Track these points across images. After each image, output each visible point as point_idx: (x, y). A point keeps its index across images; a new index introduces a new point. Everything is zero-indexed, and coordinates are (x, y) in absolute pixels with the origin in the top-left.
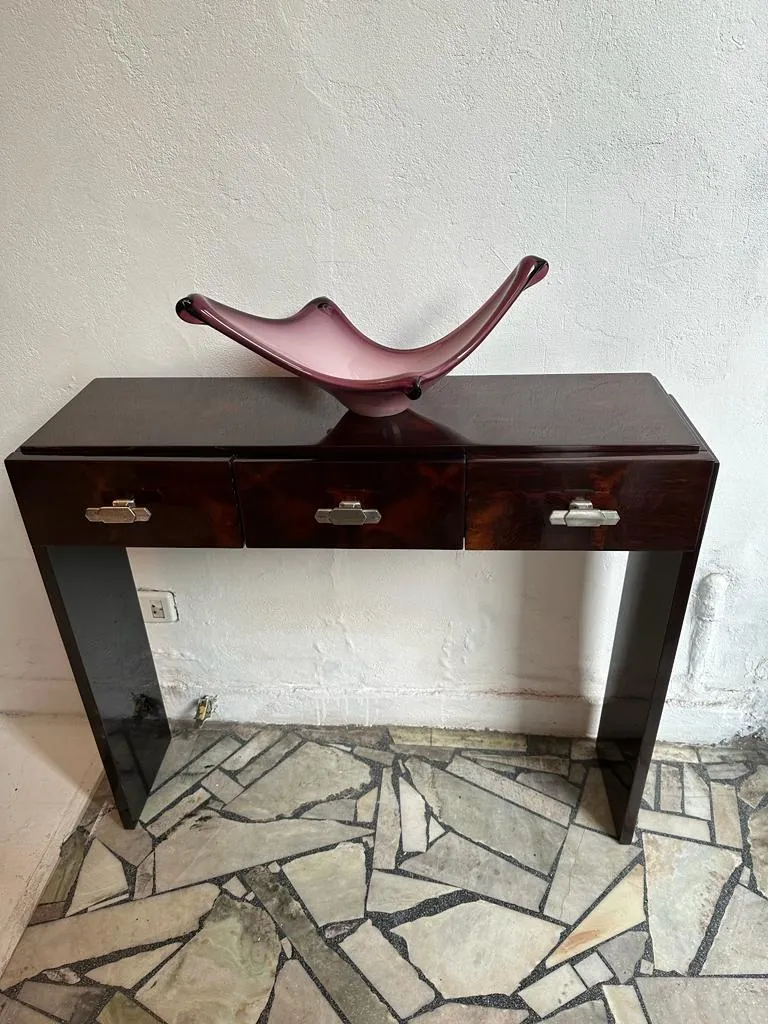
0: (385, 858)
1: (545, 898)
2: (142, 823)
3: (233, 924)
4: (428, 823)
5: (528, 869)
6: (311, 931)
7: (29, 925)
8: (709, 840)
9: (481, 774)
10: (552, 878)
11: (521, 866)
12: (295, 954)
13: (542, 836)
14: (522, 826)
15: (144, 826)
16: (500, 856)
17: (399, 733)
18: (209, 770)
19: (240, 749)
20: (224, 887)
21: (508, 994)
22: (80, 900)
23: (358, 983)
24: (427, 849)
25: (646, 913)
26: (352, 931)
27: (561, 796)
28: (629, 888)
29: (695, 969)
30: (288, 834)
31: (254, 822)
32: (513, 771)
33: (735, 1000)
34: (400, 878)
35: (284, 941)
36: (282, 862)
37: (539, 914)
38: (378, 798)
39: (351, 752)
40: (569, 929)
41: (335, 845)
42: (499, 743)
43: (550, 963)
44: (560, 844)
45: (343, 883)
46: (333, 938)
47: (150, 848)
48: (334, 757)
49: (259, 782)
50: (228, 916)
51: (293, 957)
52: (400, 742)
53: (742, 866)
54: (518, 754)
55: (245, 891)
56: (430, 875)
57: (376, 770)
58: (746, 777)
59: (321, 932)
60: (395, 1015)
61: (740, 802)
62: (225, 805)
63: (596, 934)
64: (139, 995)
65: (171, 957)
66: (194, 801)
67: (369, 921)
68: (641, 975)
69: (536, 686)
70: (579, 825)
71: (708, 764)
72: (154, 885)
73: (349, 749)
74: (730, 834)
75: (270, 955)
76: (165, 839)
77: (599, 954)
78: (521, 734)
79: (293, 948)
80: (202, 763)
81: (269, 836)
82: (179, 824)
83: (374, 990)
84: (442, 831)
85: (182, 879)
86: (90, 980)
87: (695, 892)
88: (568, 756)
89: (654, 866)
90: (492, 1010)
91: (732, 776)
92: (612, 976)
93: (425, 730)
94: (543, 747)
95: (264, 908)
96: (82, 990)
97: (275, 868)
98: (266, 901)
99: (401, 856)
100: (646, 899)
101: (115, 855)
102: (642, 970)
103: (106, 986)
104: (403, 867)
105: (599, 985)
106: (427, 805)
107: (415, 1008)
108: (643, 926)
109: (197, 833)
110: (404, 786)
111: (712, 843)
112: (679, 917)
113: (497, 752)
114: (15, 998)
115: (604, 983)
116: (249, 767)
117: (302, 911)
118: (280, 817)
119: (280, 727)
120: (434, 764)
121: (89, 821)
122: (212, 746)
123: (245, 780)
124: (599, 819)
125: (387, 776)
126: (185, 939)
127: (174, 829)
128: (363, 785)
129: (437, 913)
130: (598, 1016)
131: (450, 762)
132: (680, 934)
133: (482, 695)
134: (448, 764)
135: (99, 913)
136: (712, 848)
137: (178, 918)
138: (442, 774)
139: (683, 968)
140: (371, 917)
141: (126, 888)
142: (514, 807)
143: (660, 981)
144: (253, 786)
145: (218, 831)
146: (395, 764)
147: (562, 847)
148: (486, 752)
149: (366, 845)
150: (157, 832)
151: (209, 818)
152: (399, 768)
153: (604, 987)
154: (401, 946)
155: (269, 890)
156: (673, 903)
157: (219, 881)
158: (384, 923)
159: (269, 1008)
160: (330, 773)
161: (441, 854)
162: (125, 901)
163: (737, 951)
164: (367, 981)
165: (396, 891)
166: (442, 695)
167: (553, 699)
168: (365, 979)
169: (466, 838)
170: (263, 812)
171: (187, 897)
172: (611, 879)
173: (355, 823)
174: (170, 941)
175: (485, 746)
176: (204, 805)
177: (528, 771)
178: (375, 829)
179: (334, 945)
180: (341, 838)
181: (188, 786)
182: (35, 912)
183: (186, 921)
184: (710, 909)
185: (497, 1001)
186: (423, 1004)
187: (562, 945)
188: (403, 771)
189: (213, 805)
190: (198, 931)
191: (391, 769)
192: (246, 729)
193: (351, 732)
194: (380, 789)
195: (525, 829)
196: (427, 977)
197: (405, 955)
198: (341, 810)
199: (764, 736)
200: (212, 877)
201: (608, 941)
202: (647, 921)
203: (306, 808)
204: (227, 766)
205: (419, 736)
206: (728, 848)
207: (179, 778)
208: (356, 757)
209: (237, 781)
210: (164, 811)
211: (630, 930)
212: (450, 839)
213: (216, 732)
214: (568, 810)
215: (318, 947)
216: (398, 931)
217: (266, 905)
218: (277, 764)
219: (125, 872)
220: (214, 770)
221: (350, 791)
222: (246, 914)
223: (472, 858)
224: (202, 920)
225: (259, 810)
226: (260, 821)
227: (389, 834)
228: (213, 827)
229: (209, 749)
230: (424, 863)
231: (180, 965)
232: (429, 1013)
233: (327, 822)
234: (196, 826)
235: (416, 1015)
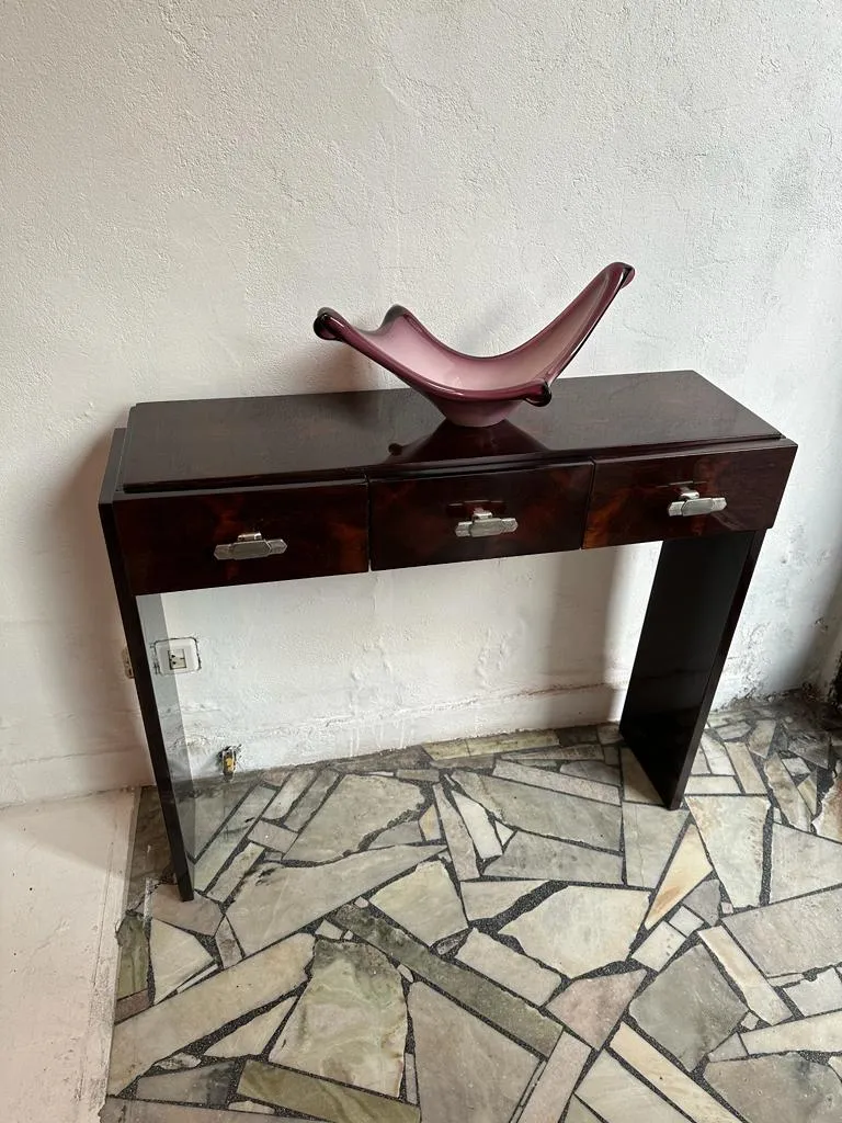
0: (466, 869)
1: (624, 870)
2: (199, 892)
3: (341, 966)
4: (495, 828)
5: (601, 850)
6: (423, 953)
7: (116, 1023)
8: (739, 792)
9: (526, 773)
10: (624, 852)
11: (593, 848)
12: (417, 977)
13: (602, 818)
14: (581, 813)
15: (203, 894)
16: (571, 843)
17: (435, 749)
18: (251, 823)
19: (276, 795)
20: (316, 933)
21: (623, 960)
22: (164, 986)
23: (487, 987)
24: (503, 852)
25: (712, 864)
26: (463, 943)
27: (605, 780)
28: (690, 845)
29: (764, 899)
30: (363, 868)
31: (322, 864)
32: (554, 764)
33: (802, 916)
34: (488, 885)
35: (401, 967)
36: (367, 896)
37: (624, 886)
38: (439, 815)
39: (394, 777)
40: (653, 893)
41: (415, 867)
42: (533, 741)
43: (648, 925)
44: (619, 821)
45: (436, 901)
46: (448, 952)
47: (220, 915)
48: (378, 784)
49: (311, 824)
50: (333, 960)
51: (415, 980)
52: (439, 758)
53: (772, 808)
54: (553, 748)
55: (340, 932)
56: (515, 875)
57: (426, 788)
58: (750, 733)
59: (433, 950)
60: (533, 1005)
61: (753, 755)
62: (283, 854)
63: (675, 892)
64: (273, 1057)
65: (290, 1012)
66: (248, 858)
67: (475, 930)
68: (725, 915)
69: (562, 681)
70: (629, 802)
71: (717, 728)
72: (242, 950)
73: (391, 774)
74: (753, 783)
75: (391, 983)
76: (233, 901)
77: (685, 907)
78: (550, 730)
79: (412, 972)
80: (239, 820)
81: (344, 874)
82: (241, 883)
83: (504, 989)
84: (510, 832)
85: (268, 936)
86: (213, 1058)
87: (744, 838)
88: (598, 741)
89: (704, 823)
90: (614, 978)
91: (739, 734)
92: (702, 922)
93: (459, 742)
94: (574, 739)
95: (368, 943)
96: (207, 1070)
97: (363, 903)
98: (367, 936)
99: (482, 864)
100: (707, 852)
101: (184, 930)
102: (725, 911)
103: (231, 1059)
104: (486, 873)
105: (695, 932)
106: (487, 811)
107: (548, 993)
108: (713, 875)
109: (265, 889)
110: (458, 798)
111: (743, 794)
112: (738, 861)
113: (533, 750)
114: (134, 1099)
115: (698, 929)
116: (294, 811)
117: (406, 936)
118: (347, 854)
119: (311, 766)
120: (480, 772)
121: (137, 902)
122: (244, 799)
123: (295, 824)
124: (644, 793)
125: (438, 792)
126: (298, 992)
127: (237, 889)
128: (419, 806)
129: (534, 907)
130: (703, 958)
131: (494, 767)
132: (744, 875)
133: (515, 698)
134: (492, 770)
135: (192, 990)
136: (744, 798)
137: (282, 975)
138: (490, 780)
139: (755, 902)
140: (476, 926)
141: (211, 959)
142: (568, 797)
143: (741, 916)
144: (306, 829)
145: (287, 883)
146: (442, 779)
147: (622, 824)
148: (524, 752)
149: (443, 861)
150: (220, 895)
151: (272, 870)
152: (448, 783)
153: (700, 933)
154: (513, 944)
155: (366, 925)
156: (729, 851)
157: (310, 929)
158: (490, 927)
159: (412, 1031)
160: (381, 801)
161: (518, 853)
162: (216, 972)
163: (792, 877)
164: (495, 983)
165: (491, 896)
166: (477, 704)
167: (581, 690)
168: (491, 980)
169: (535, 834)
170: (325, 853)
171: (282, 952)
172: (673, 842)
173: (424, 843)
174: (282, 998)
175: (521, 747)
176: (261, 859)
177: (568, 762)
178: (447, 844)
179: (450, 958)
180: (415, 860)
181: (234, 845)
182: (117, 1008)
183: (292, 976)
184: (759, 849)
185: (615, 968)
186: (553, 988)
187: (653, 907)
188: (453, 784)
189: (271, 857)
190: (309, 980)
191: (440, 785)
192: (274, 776)
193: (388, 757)
194: (436, 806)
195: (584, 815)
196: (548, 964)
197: (520, 950)
198: (405, 833)
199: (754, 695)
200: (301, 926)
201: (689, 893)
202: (714, 870)
203: (370, 839)
204: (269, 815)
205: (457, 749)
206: (756, 795)
207: (220, 838)
208: (401, 780)
209: (286, 828)
210: (218, 874)
211: (703, 881)
212: (520, 838)
213: (242, 784)
214: (616, 791)
215: (436, 965)
216: (505, 931)
217: (368, 940)
218: (323, 803)
219: (203, 944)
220: (256, 822)
221: (408, 813)
222: (351, 953)
223: (547, 851)
224: (308, 970)
225: (322, 851)
226: (328, 862)
227: (461, 846)
228: (280, 879)
229: (241, 803)
230: (505, 865)
231: (304, 1017)
232: (562, 995)
233: (397, 847)
234: (262, 881)
235: (551, 999)
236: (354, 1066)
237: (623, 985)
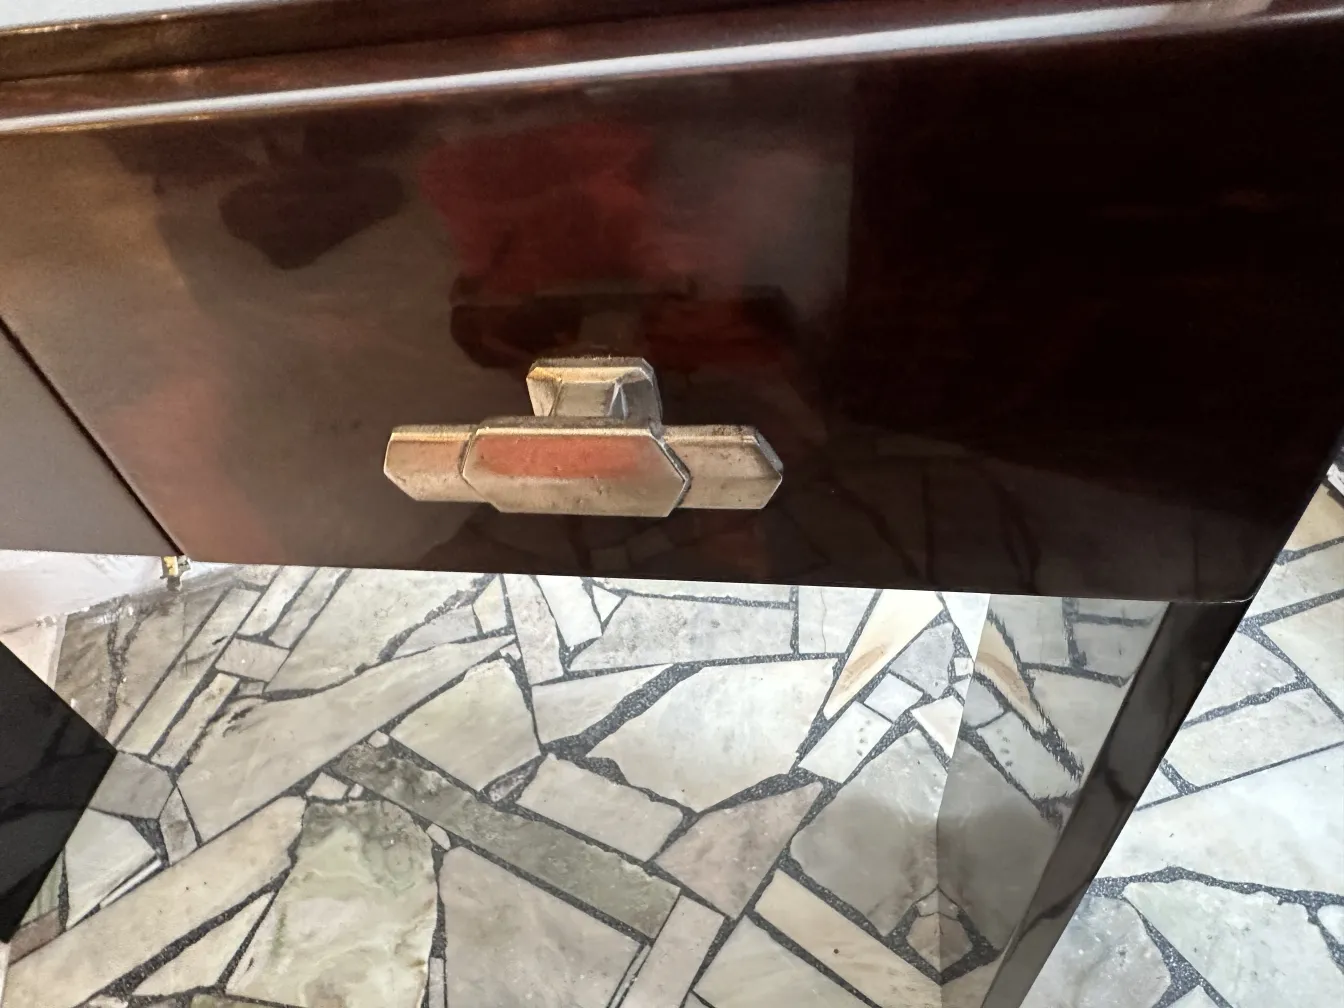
0: (544, 666)
1: (795, 631)
2: (142, 757)
3: (344, 837)
4: (592, 597)
5: (760, 605)
6: (468, 802)
7: (14, 963)
10: (797, 602)
11: (746, 604)
12: (455, 841)
15: (147, 759)
16: (712, 601)
18: (222, 645)
19: (259, 599)
20: (310, 793)
21: (785, 771)
22: (82, 899)
23: (563, 840)
24: (603, 631)
25: (941, 600)
26: (530, 778)
30: (383, 687)
31: (323, 690)
34: (577, 683)
35: (433, 830)
36: (387, 728)
37: (795, 655)
38: (505, 590)
40: (842, 659)
41: (465, 673)
43: (829, 713)
45: (492, 720)
46: (505, 798)
47: (170, 786)
49: (310, 633)
50: (330, 832)
51: (454, 845)
55: (344, 788)
56: (620, 663)
59: (483, 797)
60: (633, 861)
62: (267, 684)
63: (880, 651)
64: (233, 987)
65: (262, 918)
66: (214, 697)
67: (551, 756)
68: (960, 679)
72: (197, 833)
75: (416, 855)
76: (188, 764)
77: (893, 674)
79: (449, 834)
80: (206, 639)
81: (354, 700)
82: (203, 735)
83: (589, 841)
84: (616, 599)
85: (237, 808)
86: (146, 998)
90: (769, 801)
92: (921, 694)
95: (384, 799)
97: (382, 740)
98: (383, 788)
99: (567, 655)
101: (115, 815)
102: (959, 673)
103: (174, 995)
104: (574, 668)
105: (907, 713)
107: (660, 840)
108: (942, 618)
109: (234, 736)
115: (913, 707)
116: (285, 619)
117: (444, 782)
118: (361, 669)
122: (213, 611)
123: (285, 638)
126: (275, 886)
127: (196, 745)
128: (475, 581)
129: (647, 708)
130: (919, 752)
135: (122, 903)
137: (253, 862)
140: (552, 750)
141: (152, 852)
144: (301, 642)
145: (267, 726)
149: (508, 658)
150: (170, 759)
151: (248, 710)
153: (916, 714)
154: (611, 771)
155: (382, 772)
157: (299, 790)
158: (574, 749)
159: (444, 925)
161: (626, 629)
162: (157, 872)
164: (576, 834)
165: (577, 702)
168: (571, 831)
169: (655, 596)
170: (331, 673)
171: (257, 829)
173: (481, 636)
174: (252, 898)
176: (234, 696)
178: (515, 633)
179: (509, 806)
180: (464, 664)
181: (196, 679)
183: (267, 862)
185: (772, 787)
186: (669, 831)
187: (840, 682)
189: (249, 690)
190: (292, 866)
192: (259, 569)
194: (502, 578)
196: (663, 794)
197: (619, 778)
198: (452, 626)
200: (285, 787)
201: (900, 653)
202: (946, 608)
203: (397, 642)
204: (249, 629)
207: (176, 673)
209: (272, 644)
210: (170, 727)
211: (926, 629)
212: (632, 607)
213: (211, 589)
215: (486, 819)
216: (598, 752)
217: (385, 794)
218: (329, 600)
219: (142, 832)
220: (229, 643)
221: (457, 597)
222: (357, 816)
223: (672, 619)
224: (293, 853)
225: (326, 671)
226: (332, 686)
227: (538, 632)
228: (260, 721)
229: (208, 617)
230: (604, 651)
231: (282, 922)
232: (681, 839)
233: (437, 650)
234: (232, 728)
235: (663, 848)
236: (350, 985)
237: (782, 812)
